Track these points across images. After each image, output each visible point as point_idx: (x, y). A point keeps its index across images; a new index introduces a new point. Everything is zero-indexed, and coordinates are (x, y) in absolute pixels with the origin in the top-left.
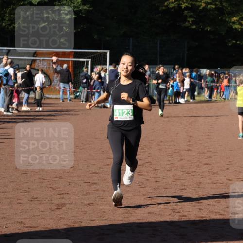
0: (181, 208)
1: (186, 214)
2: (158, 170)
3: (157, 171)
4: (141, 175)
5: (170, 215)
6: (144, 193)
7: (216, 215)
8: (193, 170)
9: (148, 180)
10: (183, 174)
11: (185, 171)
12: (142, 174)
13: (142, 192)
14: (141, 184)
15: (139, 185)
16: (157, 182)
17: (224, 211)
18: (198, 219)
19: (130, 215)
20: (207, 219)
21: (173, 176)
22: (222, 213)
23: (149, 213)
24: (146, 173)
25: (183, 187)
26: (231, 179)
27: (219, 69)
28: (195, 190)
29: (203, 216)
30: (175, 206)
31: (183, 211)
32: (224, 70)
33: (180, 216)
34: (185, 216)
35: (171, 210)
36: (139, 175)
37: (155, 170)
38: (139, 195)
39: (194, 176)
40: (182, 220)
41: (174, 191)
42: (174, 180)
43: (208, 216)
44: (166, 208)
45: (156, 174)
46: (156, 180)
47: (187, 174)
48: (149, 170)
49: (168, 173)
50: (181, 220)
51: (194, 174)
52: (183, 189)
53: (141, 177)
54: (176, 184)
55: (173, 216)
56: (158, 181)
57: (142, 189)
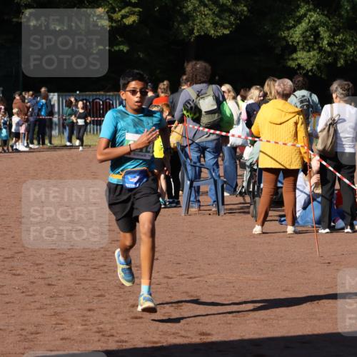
0: (113, 328)
1: (124, 338)
2: (40, 264)
3: (41, 267)
4: (19, 275)
5: (99, 341)
6: (38, 305)
7: (175, 338)
8: (101, 263)
9: (33, 283)
10: (87, 271)
11: (88, 265)
12: (18, 272)
13: (33, 304)
14: (24, 290)
15: (23, 292)
16: (49, 285)
17: (185, 331)
18: (148, 345)
19: (32, 343)
20: (165, 344)
21: (72, 275)
22: (183, 333)
23: (62, 339)
24: (24, 271)
25: (99, 293)
26: (170, 276)
27: (78, 92)
28: (120, 296)
29: (155, 340)
30: (101, 326)
31: (118, 333)
32: (86, 95)
33: (117, 342)
34: (126, 342)
35: (97, 332)
36: (14, 275)
37: (37, 265)
38: (31, 309)
39: (106, 273)
40: (124, 347)
41: (87, 300)
42: (78, 282)
43: (162, 340)
44: (87, 330)
45: (42, 272)
46: (47, 282)
47: (93, 271)
48: (26, 265)
49: (61, 269)
50: (121, 348)
51: (105, 269)
52: (99, 296)
53: (19, 277)
54: (83, 288)
55: (106, 342)
56: (50, 283)
57: (31, 299)
